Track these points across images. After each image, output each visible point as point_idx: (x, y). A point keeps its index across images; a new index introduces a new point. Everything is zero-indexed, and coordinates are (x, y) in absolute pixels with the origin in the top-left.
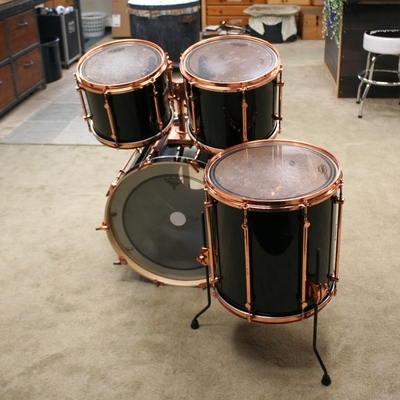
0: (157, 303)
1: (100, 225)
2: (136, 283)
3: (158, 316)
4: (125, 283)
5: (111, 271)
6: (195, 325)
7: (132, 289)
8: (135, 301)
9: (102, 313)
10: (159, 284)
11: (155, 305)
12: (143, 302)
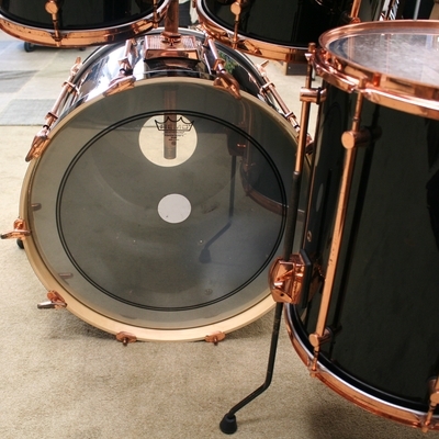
0: (134, 382)
1: (10, 228)
2: (82, 342)
3: (143, 410)
4: (59, 342)
5: (26, 320)
6: (229, 425)
7: (77, 355)
8: (88, 382)
9: (23, 414)
10: (127, 340)
11: (130, 384)
12: (105, 380)
